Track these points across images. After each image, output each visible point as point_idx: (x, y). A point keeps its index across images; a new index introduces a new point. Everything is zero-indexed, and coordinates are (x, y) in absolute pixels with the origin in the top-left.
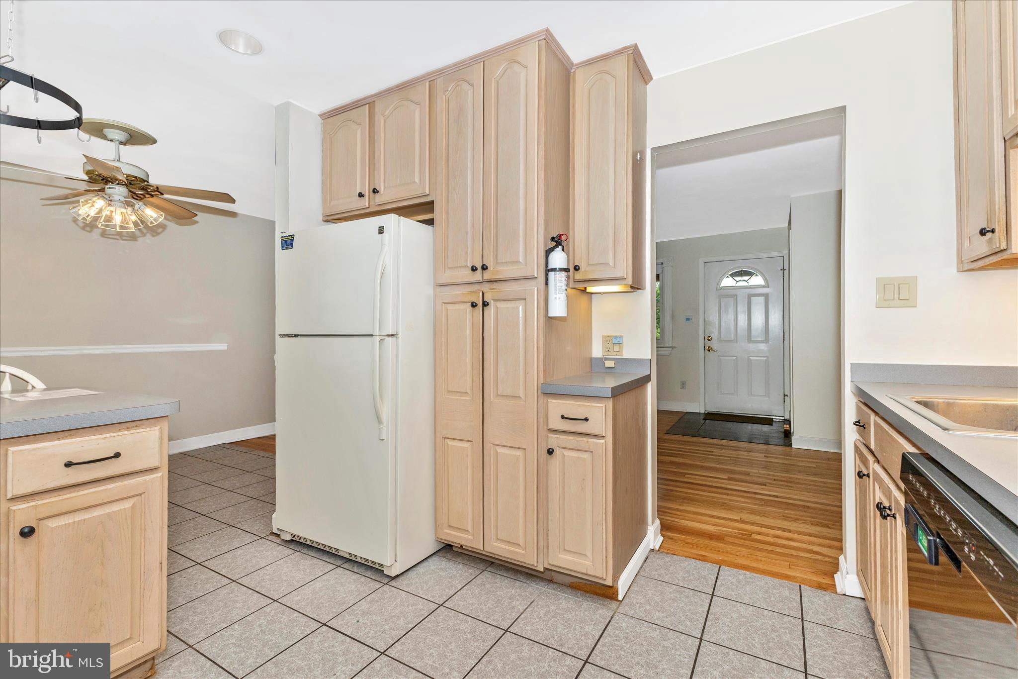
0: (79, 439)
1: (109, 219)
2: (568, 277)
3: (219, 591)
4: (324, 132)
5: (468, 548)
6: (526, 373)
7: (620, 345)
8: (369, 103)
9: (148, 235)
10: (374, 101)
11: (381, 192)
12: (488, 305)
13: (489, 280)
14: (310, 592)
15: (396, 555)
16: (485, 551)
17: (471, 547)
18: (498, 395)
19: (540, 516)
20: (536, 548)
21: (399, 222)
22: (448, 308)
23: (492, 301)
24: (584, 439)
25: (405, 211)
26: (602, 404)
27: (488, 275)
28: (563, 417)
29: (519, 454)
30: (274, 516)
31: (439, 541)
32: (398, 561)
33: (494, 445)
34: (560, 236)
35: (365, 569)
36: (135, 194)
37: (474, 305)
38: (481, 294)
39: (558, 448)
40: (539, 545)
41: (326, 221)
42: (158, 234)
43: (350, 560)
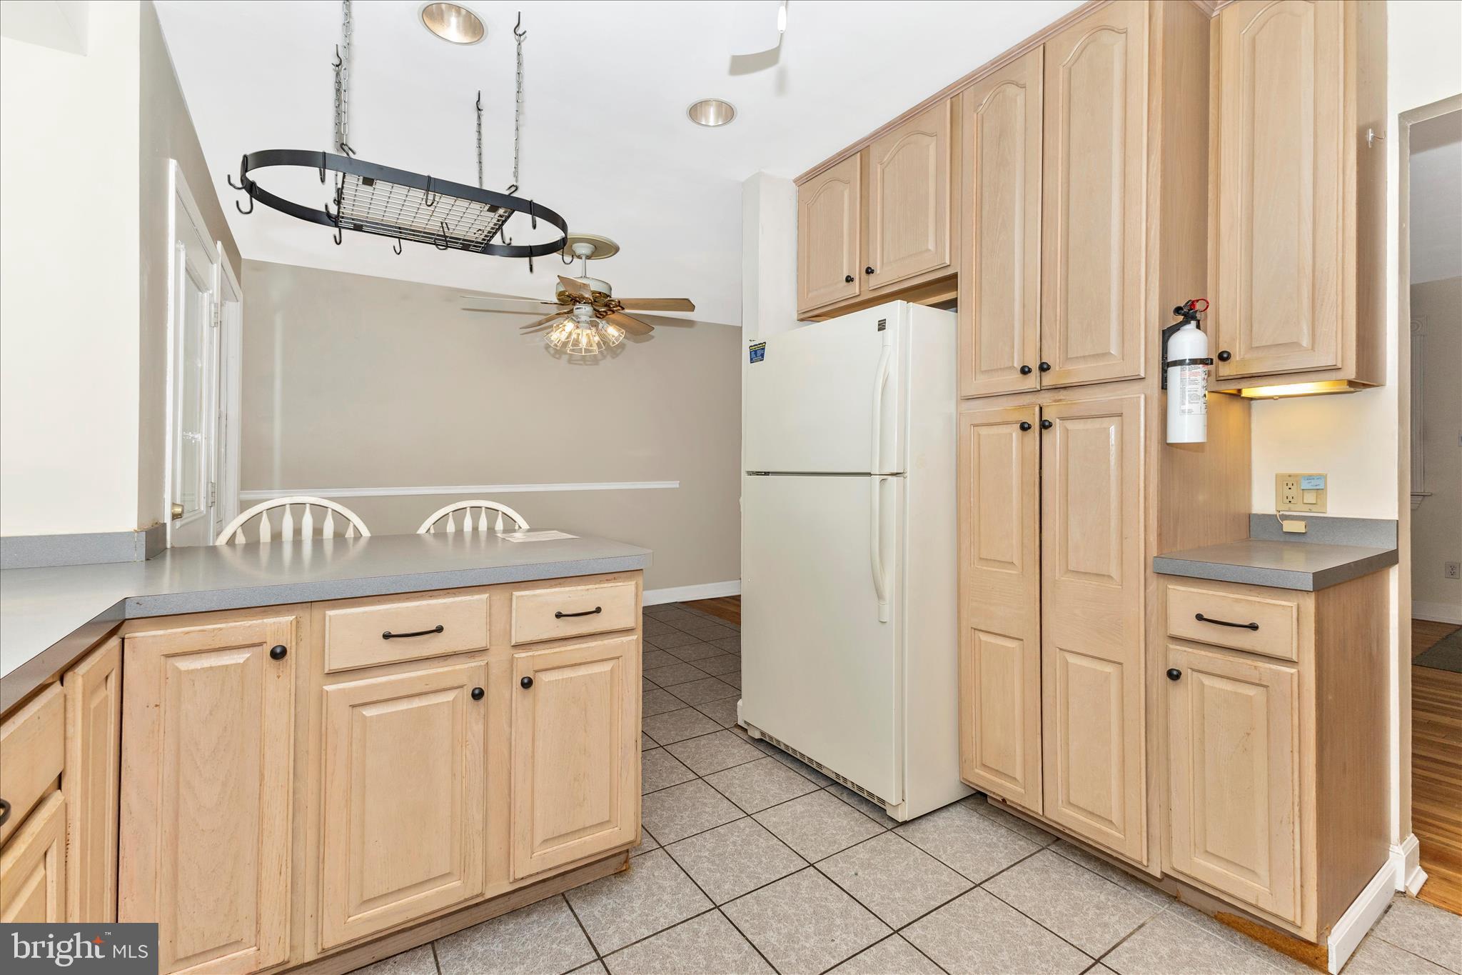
0: (567, 589)
1: (576, 342)
2: (1209, 374)
3: (685, 786)
4: (800, 201)
5: (1015, 806)
6: (1122, 537)
7: (1320, 492)
8: (861, 151)
9: (609, 358)
10: (869, 146)
11: (878, 271)
12: (1050, 425)
13: (1054, 387)
14: (789, 815)
15: (903, 792)
16: (1046, 817)
17: (1020, 805)
18: (1068, 571)
19: (1153, 782)
20: (1145, 834)
21: (908, 311)
22: (980, 433)
23: (1058, 420)
24: (1249, 662)
25: (911, 293)
26: (1289, 601)
27: (1049, 380)
28: (1200, 617)
29: (1109, 671)
30: (740, 703)
31: (966, 784)
32: (907, 800)
33: (1061, 649)
34: (1192, 304)
35: (859, 801)
36: (598, 311)
37: (1025, 427)
38: (1037, 409)
39: (1189, 671)
40: (1150, 830)
41: (802, 320)
42: (617, 355)
43: (837, 782)
